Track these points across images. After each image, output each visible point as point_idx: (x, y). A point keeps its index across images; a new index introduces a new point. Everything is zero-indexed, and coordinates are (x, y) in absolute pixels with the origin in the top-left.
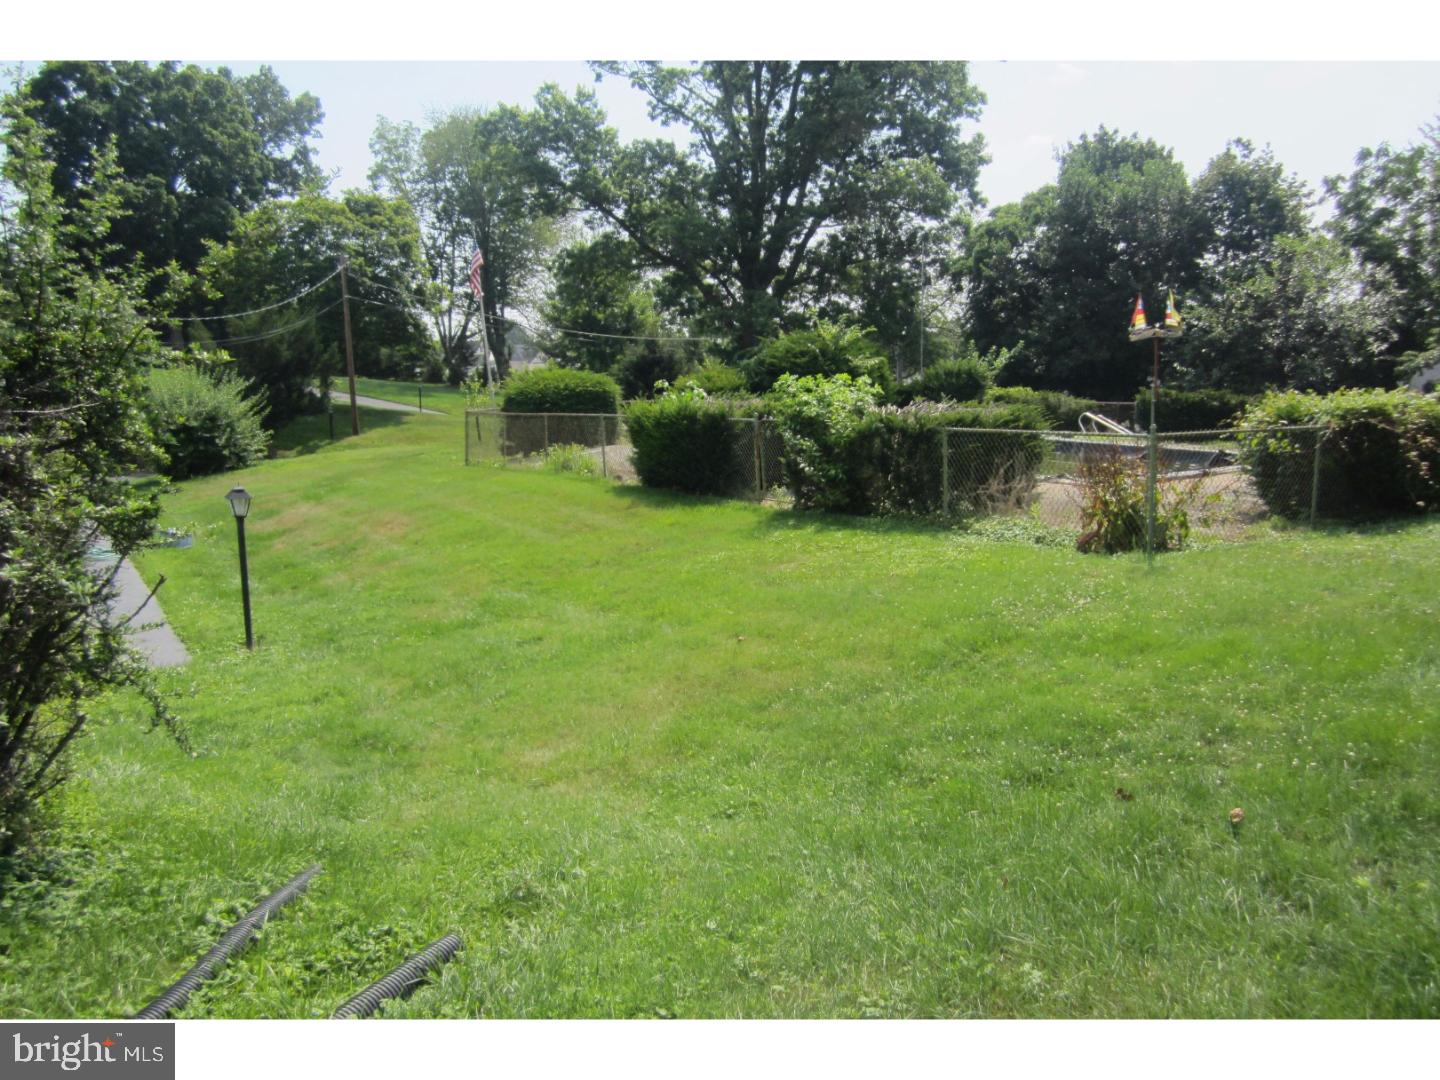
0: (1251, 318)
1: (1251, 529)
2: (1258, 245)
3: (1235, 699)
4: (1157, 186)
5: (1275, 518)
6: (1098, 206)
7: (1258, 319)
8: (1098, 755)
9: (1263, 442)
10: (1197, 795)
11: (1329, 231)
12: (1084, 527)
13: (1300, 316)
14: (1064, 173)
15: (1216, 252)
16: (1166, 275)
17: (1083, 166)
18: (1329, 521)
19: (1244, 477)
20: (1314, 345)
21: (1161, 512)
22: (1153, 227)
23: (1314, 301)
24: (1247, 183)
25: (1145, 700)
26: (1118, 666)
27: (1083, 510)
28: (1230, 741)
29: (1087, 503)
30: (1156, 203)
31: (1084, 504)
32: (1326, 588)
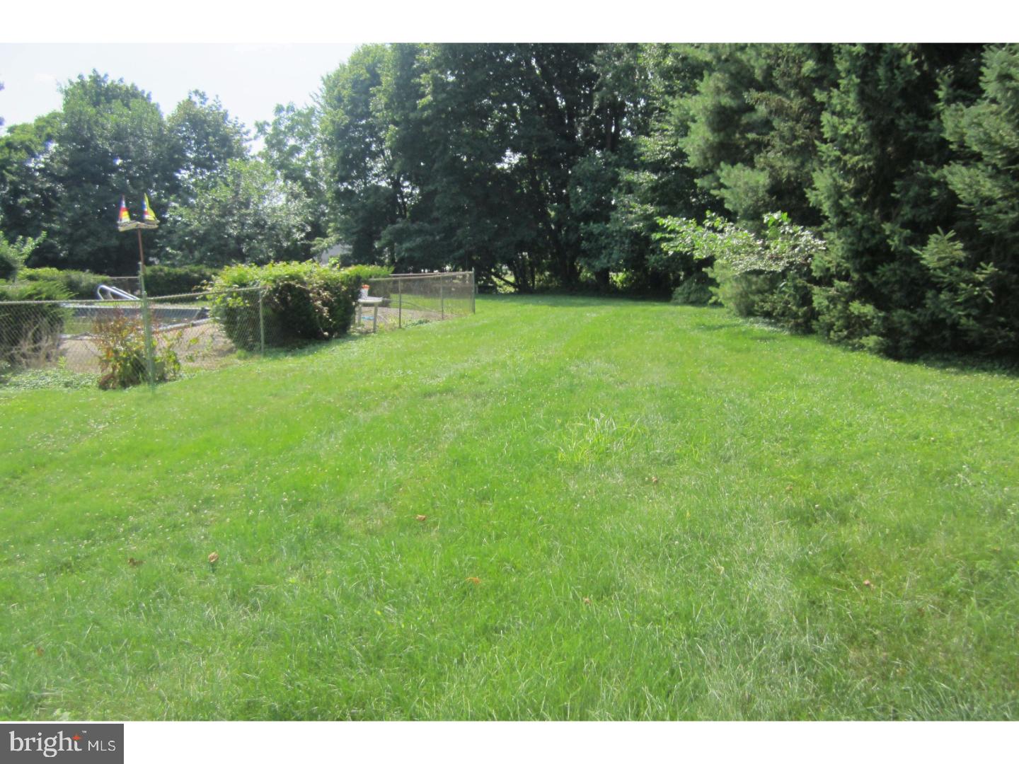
0: (217, 216)
1: (224, 360)
2: (216, 166)
3: (212, 478)
4: (141, 118)
5: (239, 351)
6: (97, 131)
7: (223, 216)
8: (117, 537)
9: (224, 300)
10: (187, 551)
11: (262, 158)
12: (102, 371)
13: (249, 214)
14: (67, 103)
15: (188, 169)
16: (154, 185)
17: (82, 99)
18: (274, 350)
19: (216, 325)
20: (260, 234)
21: (159, 355)
22: (142, 149)
23: (256, 205)
24: (205, 122)
25: (150, 491)
26: (129, 470)
27: (100, 358)
28: (210, 508)
29: (103, 353)
30: (141, 131)
31: (101, 355)
32: (272, 395)
